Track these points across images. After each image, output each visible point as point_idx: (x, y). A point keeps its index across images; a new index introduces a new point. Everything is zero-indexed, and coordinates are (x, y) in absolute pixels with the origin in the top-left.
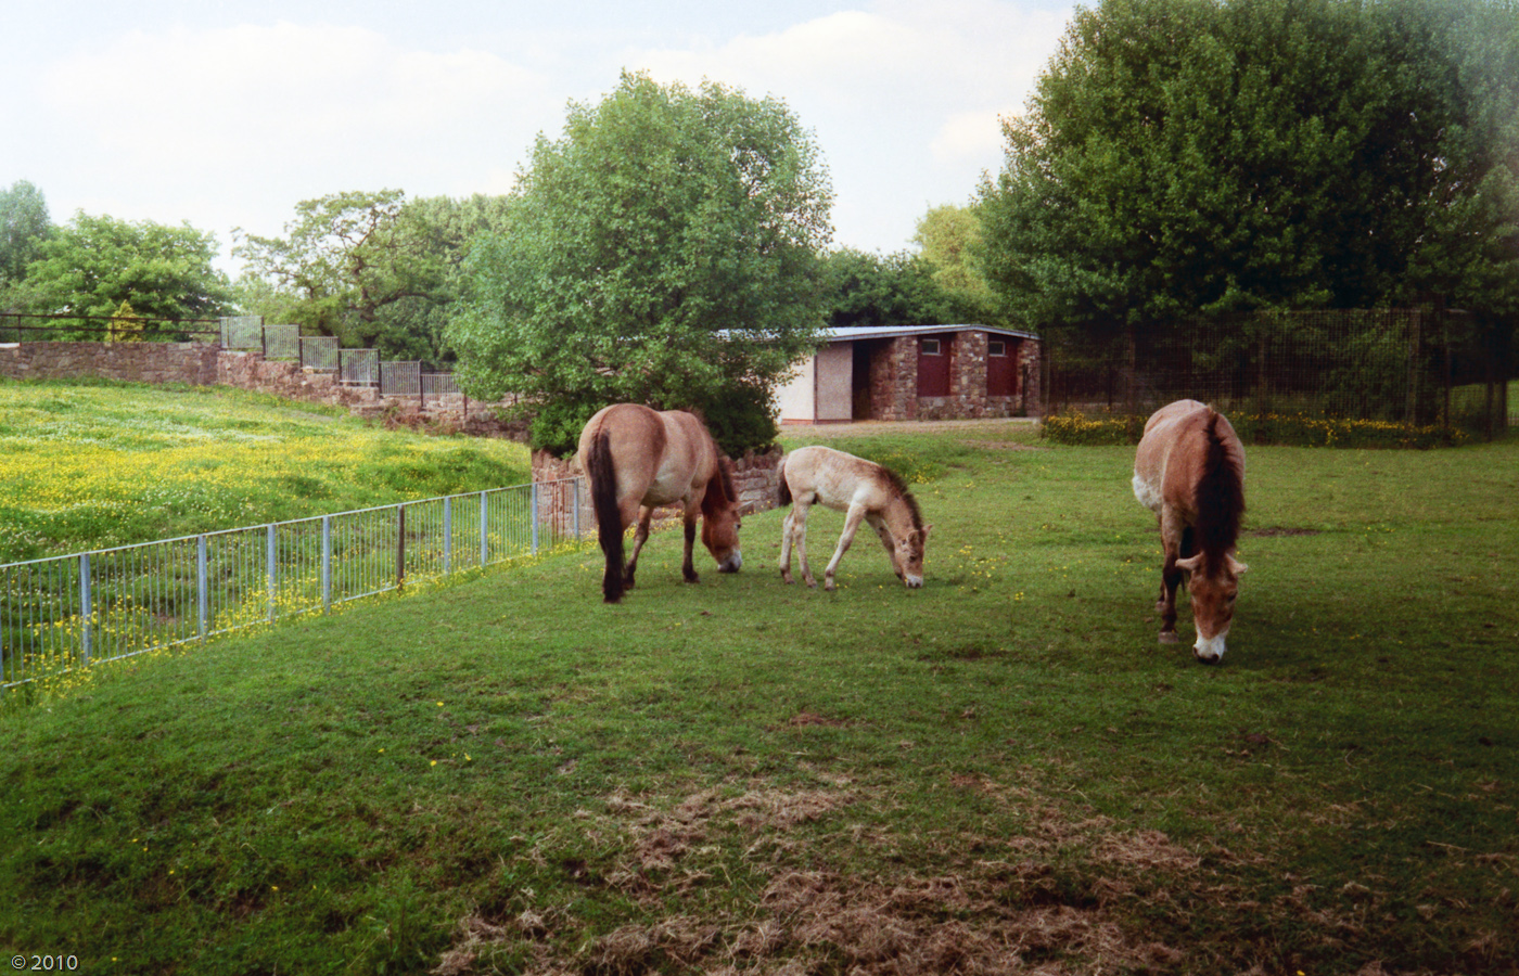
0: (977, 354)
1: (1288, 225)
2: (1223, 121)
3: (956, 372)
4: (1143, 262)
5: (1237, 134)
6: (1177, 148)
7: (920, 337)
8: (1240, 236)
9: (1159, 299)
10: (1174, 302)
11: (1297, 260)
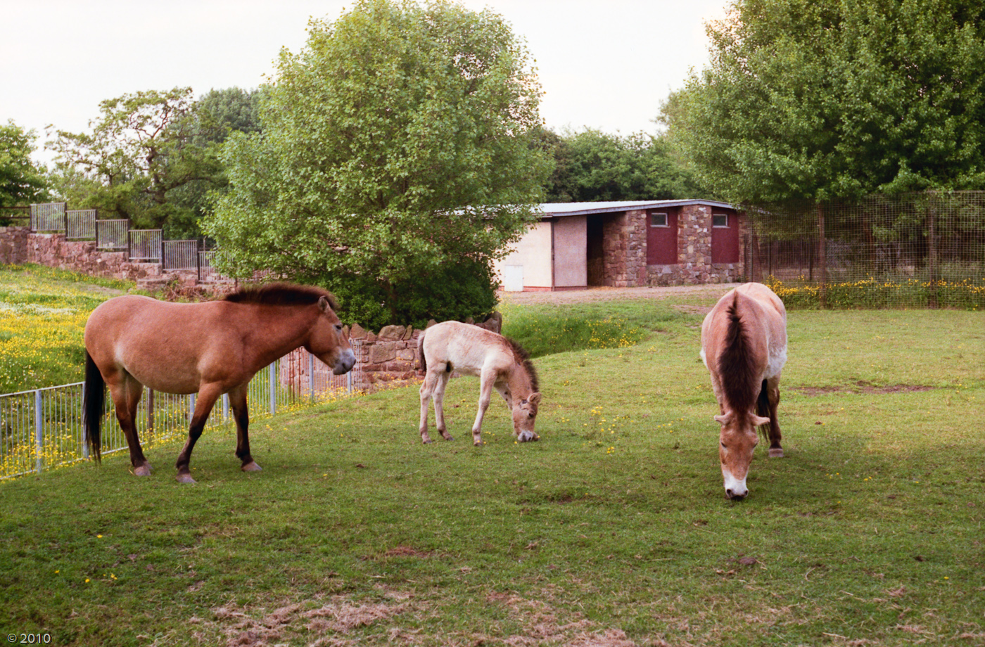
0: (701, 226)
1: (949, 116)
2: (890, 27)
3: (683, 243)
4: (828, 148)
5: (902, 38)
6: (853, 49)
7: (649, 211)
8: (908, 125)
9: (843, 180)
10: (856, 182)
11: (959, 146)
